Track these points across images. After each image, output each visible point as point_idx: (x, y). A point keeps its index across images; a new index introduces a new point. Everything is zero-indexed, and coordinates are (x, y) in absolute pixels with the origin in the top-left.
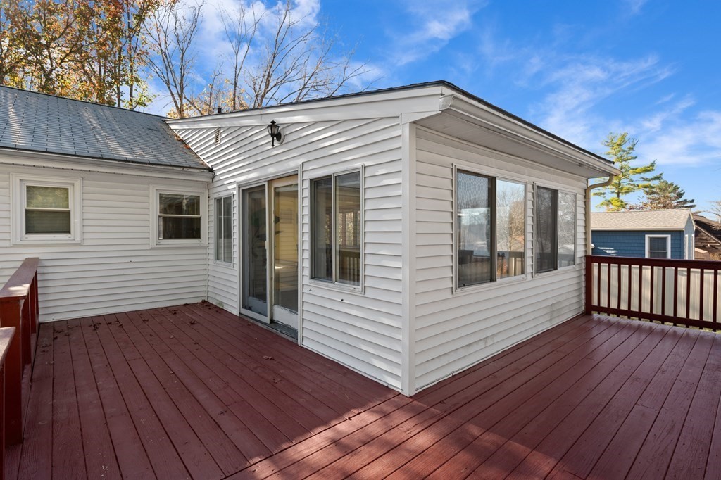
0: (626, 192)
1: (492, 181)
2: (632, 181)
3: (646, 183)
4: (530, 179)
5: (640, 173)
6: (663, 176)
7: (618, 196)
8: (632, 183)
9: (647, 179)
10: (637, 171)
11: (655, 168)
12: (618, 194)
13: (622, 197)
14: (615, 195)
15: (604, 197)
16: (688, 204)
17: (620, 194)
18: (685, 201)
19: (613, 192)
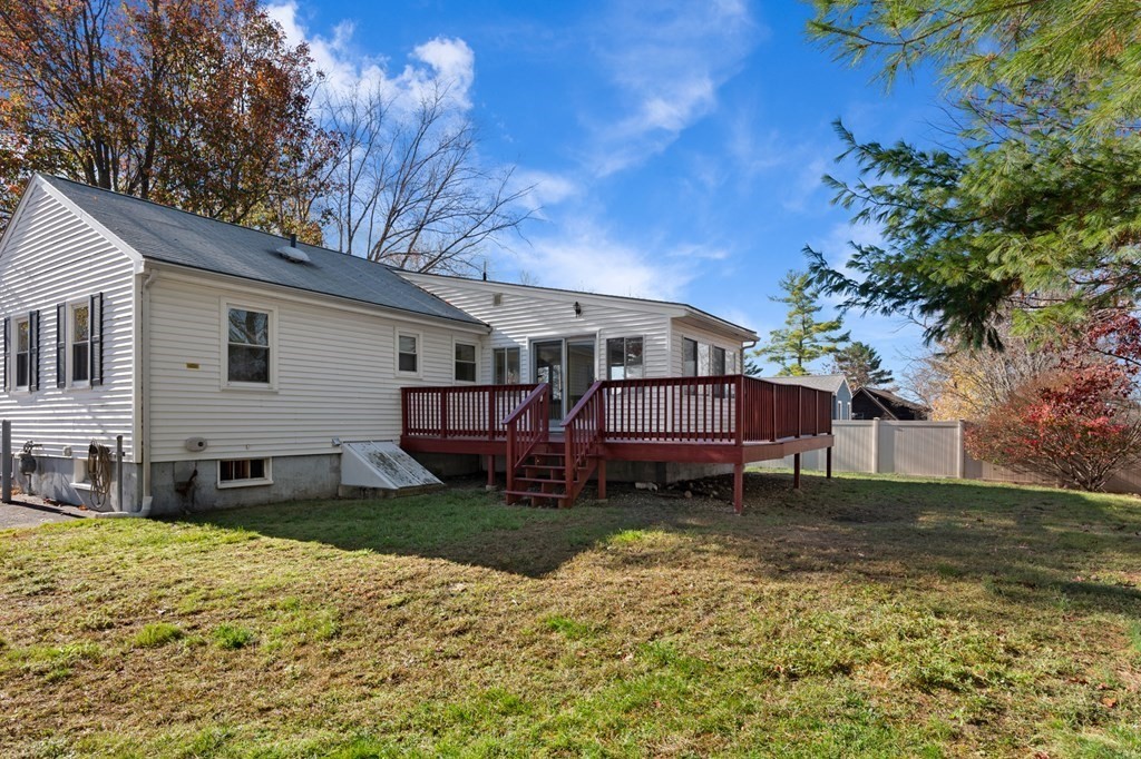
0: (809, 358)
1: (696, 343)
2: (816, 341)
3: (830, 345)
4: (711, 342)
5: (824, 331)
6: (851, 336)
7: (800, 362)
8: (815, 344)
9: (832, 340)
10: (821, 327)
11: (842, 325)
12: (800, 359)
13: (804, 364)
14: (795, 361)
15: (784, 364)
16: (886, 377)
17: (803, 360)
18: (883, 373)
19: (793, 357)
